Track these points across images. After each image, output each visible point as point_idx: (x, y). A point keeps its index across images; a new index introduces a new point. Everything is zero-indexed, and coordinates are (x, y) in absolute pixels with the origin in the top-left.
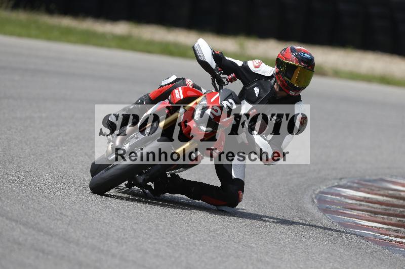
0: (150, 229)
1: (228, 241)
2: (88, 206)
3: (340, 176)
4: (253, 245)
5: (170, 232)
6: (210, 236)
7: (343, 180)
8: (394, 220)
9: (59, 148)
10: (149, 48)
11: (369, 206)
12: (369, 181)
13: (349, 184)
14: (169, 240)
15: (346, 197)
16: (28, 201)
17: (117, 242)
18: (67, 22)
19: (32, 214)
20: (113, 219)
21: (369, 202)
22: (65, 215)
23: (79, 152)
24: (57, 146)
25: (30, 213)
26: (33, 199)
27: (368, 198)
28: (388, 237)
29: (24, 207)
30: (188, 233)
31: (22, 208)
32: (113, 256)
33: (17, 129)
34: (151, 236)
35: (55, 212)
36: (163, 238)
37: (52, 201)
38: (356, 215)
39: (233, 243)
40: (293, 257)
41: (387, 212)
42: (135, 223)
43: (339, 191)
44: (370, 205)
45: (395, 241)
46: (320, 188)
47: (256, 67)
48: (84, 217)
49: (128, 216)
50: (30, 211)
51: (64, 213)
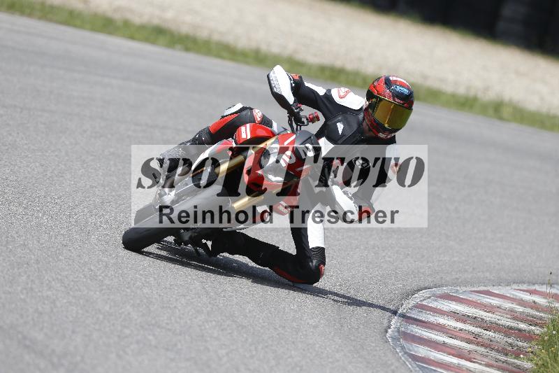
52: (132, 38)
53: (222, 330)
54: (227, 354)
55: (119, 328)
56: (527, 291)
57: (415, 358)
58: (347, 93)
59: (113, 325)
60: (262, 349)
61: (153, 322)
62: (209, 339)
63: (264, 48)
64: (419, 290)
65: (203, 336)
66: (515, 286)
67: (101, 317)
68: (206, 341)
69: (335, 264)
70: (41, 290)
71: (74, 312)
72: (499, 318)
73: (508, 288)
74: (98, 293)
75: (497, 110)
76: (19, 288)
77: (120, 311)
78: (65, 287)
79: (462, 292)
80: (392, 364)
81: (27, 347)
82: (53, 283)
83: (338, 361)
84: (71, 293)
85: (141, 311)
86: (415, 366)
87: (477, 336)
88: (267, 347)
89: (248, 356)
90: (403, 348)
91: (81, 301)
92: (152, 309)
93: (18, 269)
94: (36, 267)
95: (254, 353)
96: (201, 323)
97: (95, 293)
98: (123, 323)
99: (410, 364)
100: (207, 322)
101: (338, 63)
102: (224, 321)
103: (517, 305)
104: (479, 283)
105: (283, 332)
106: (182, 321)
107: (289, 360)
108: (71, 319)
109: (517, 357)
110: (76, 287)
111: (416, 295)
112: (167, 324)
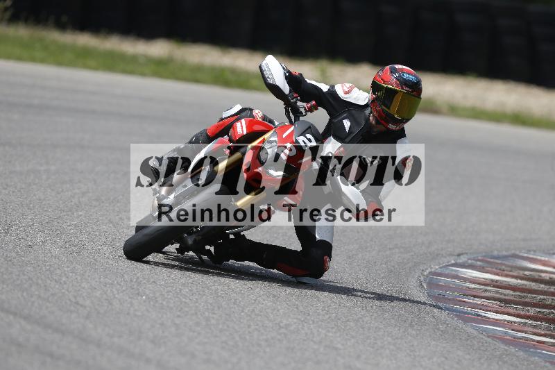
0: (198, 324)
1: (304, 340)
2: (113, 292)
3: (458, 251)
4: (339, 346)
5: (225, 327)
6: (280, 334)
7: (462, 257)
8: (532, 311)
9: (73, 214)
10: (196, 75)
11: (497, 293)
12: (498, 258)
13: (470, 261)
14: (224, 339)
15: (466, 280)
16: (31, 286)
17: (153, 342)
18: (85, 40)
19: (36, 304)
20: (147, 310)
21: (498, 287)
22: (82, 306)
23: (101, 218)
24: (70, 211)
25: (33, 302)
26: (37, 284)
27: (497, 281)
28: (523, 335)
29: (25, 294)
30: (250, 330)
31: (22, 296)
32: (148, 361)
33: (16, 188)
34: (199, 334)
35: (67, 301)
36: (216, 336)
37: (65, 286)
38: (480, 305)
39: (312, 343)
40: (394, 361)
41: (523, 300)
42: (179, 316)
43: (456, 271)
44: (500, 290)
45: (534, 340)
46: (431, 268)
47: (346, 93)
48: (108, 307)
49: (168, 306)
50: (33, 299)
51: (81, 303)
58: (352, 88)
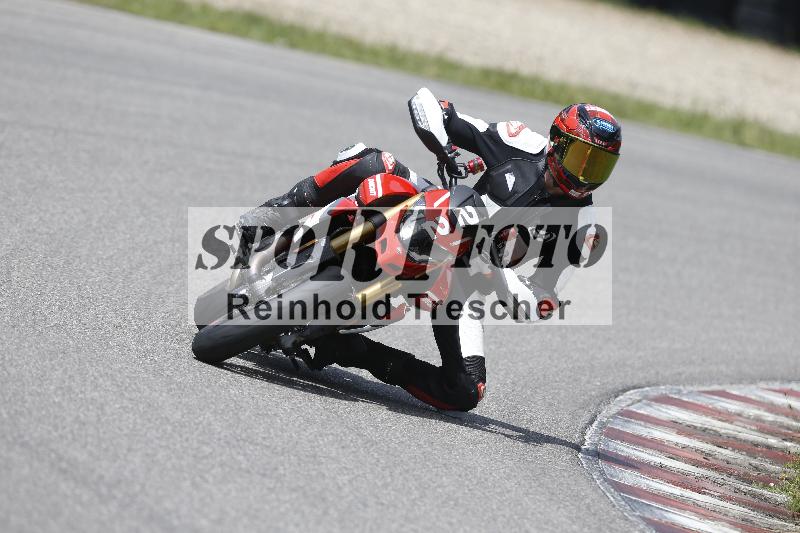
47: (512, 135)
52: (213, 29)
53: (343, 447)
54: (350, 481)
55: (195, 445)
56: (780, 391)
57: (619, 487)
58: (521, 128)
59: (187, 440)
60: (401, 474)
61: (244, 436)
62: (323, 460)
63: (403, 43)
64: (624, 391)
65: (315, 456)
66: (763, 385)
67: (169, 428)
68: (320, 463)
69: (505, 353)
70: (83, 389)
71: (131, 421)
72: (739, 429)
73: (753, 387)
74: (164, 394)
75: (737, 132)
76: (52, 387)
77: (197, 421)
78: (118, 386)
79: (687, 393)
80: (586, 496)
81: (64, 471)
82: (101, 380)
83: (508, 492)
84: (127, 395)
85: (227, 421)
86: (619, 498)
87: (707, 455)
88: (407, 471)
89: (380, 484)
90: (602, 473)
91: (141, 407)
92: (242, 417)
93: (51, 360)
94: (76, 356)
95: (389, 480)
96: (311, 437)
97: (161, 395)
98: (201, 438)
99: (612, 496)
100: (321, 436)
101: (509, 65)
102: (345, 435)
103: (766, 411)
104: (711, 379)
105: (429, 449)
106: (285, 434)
107: (440, 490)
108: (126, 431)
109: (766, 485)
110: (133, 386)
111: (621, 397)
112: (264, 438)
